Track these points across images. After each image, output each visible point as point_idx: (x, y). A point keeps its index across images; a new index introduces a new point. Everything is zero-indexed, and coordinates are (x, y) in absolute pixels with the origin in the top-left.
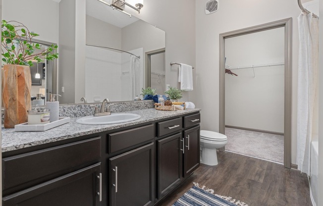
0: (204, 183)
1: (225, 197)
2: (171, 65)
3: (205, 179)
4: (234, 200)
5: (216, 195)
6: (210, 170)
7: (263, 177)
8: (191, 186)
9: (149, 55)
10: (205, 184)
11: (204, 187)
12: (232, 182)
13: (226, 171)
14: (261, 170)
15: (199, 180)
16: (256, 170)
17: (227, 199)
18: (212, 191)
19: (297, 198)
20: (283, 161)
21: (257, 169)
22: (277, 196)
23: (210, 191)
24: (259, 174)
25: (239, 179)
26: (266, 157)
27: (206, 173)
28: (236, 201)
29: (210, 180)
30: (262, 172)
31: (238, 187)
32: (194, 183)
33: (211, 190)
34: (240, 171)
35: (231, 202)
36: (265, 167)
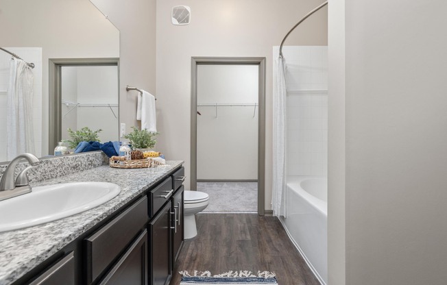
0: (193, 267)
1: (226, 274)
2: (128, 90)
3: (193, 260)
4: (236, 272)
5: (215, 276)
6: (192, 246)
7: (248, 233)
8: (179, 279)
9: (58, 65)
10: (195, 268)
11: (196, 272)
12: (223, 251)
13: (211, 239)
14: (242, 225)
15: (185, 265)
16: (239, 227)
17: (229, 274)
18: (209, 274)
19: (282, 244)
20: (256, 210)
21: (239, 225)
22: (269, 250)
23: (206, 275)
24: (243, 231)
25: (229, 245)
26: (240, 210)
27: (190, 251)
28: (239, 273)
29: (198, 260)
30: (244, 228)
31: (233, 255)
32: (181, 273)
33: (206, 272)
34: (225, 234)
35: (235, 276)
36: (244, 220)
